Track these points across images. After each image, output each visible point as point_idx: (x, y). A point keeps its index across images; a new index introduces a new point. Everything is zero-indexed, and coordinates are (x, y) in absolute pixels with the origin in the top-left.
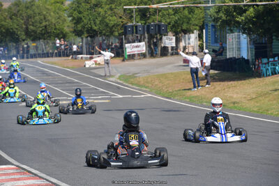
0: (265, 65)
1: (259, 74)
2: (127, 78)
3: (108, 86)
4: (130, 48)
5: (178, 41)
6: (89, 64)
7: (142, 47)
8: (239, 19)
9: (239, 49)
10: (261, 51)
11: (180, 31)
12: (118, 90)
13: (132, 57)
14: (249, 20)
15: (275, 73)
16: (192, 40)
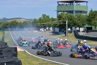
0: (61, 33)
3: (36, 36)
4: (41, 29)
5: (49, 29)
6: (34, 32)
9: (57, 30)
10: (60, 31)
11: (49, 27)
14: (58, 26)
15: (62, 34)
16: (51, 29)
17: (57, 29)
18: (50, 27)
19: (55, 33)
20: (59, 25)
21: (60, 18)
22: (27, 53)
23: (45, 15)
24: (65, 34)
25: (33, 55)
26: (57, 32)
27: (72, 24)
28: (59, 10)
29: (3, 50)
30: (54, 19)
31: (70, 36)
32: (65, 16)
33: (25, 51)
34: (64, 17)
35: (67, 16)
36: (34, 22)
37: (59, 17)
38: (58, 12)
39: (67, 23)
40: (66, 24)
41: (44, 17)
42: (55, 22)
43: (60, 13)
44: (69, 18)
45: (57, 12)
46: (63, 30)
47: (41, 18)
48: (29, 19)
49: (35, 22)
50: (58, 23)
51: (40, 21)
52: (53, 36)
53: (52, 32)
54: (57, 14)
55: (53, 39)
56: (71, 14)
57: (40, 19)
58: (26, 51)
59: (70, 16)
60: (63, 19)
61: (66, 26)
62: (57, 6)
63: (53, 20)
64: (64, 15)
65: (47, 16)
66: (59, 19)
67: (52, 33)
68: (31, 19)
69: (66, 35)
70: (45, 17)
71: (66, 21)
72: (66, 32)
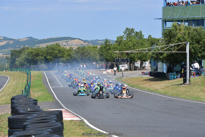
0: (171, 75)
5: (141, 64)
6: (104, 73)
7: (126, 66)
9: (163, 69)
10: (170, 70)
11: (143, 61)
14: (164, 58)
15: (174, 79)
16: (147, 64)
17: (163, 66)
18: (145, 61)
19: (157, 76)
20: (167, 56)
21: (171, 38)
22: (87, 125)
23: (132, 30)
24: (182, 79)
25: (102, 131)
26: (163, 73)
27: (200, 52)
28: (168, 18)
29: (29, 117)
30: (156, 39)
31: (195, 84)
32: (183, 31)
33: (82, 120)
34: (179, 35)
35: (189, 34)
36: (105, 48)
37: (169, 36)
38: (165, 21)
39: (188, 51)
40: (186, 54)
41: (129, 34)
42: (158, 48)
43: (169, 25)
44: (192, 39)
45: (163, 23)
46: (178, 68)
47: (121, 37)
48: (92, 41)
49: (108, 47)
50: (166, 50)
51: (119, 45)
52: (152, 83)
53: (151, 74)
54: (163, 27)
56: (198, 28)
57: (119, 41)
58: (86, 121)
59: (195, 33)
60: (178, 40)
61: (186, 58)
62: (164, 8)
63: (153, 42)
64: (180, 30)
65: (136, 33)
66: (166, 39)
67: (148, 77)
68: (98, 40)
69: (185, 81)
70: (133, 34)
71: (186, 45)
72: (185, 73)
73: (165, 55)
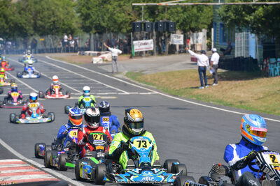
0: (275, 64)
1: (266, 74)
2: (134, 75)
3: (115, 83)
4: (138, 46)
5: (186, 39)
6: (96, 60)
7: (150, 44)
8: (249, 18)
9: (247, 49)
10: (269, 51)
11: (188, 28)
12: (125, 87)
13: (140, 54)
14: (258, 20)
17: (247, 42)
18: (195, 30)
19: (236, 68)
52: (226, 85)
55: (230, 106)
73: (260, 11)
